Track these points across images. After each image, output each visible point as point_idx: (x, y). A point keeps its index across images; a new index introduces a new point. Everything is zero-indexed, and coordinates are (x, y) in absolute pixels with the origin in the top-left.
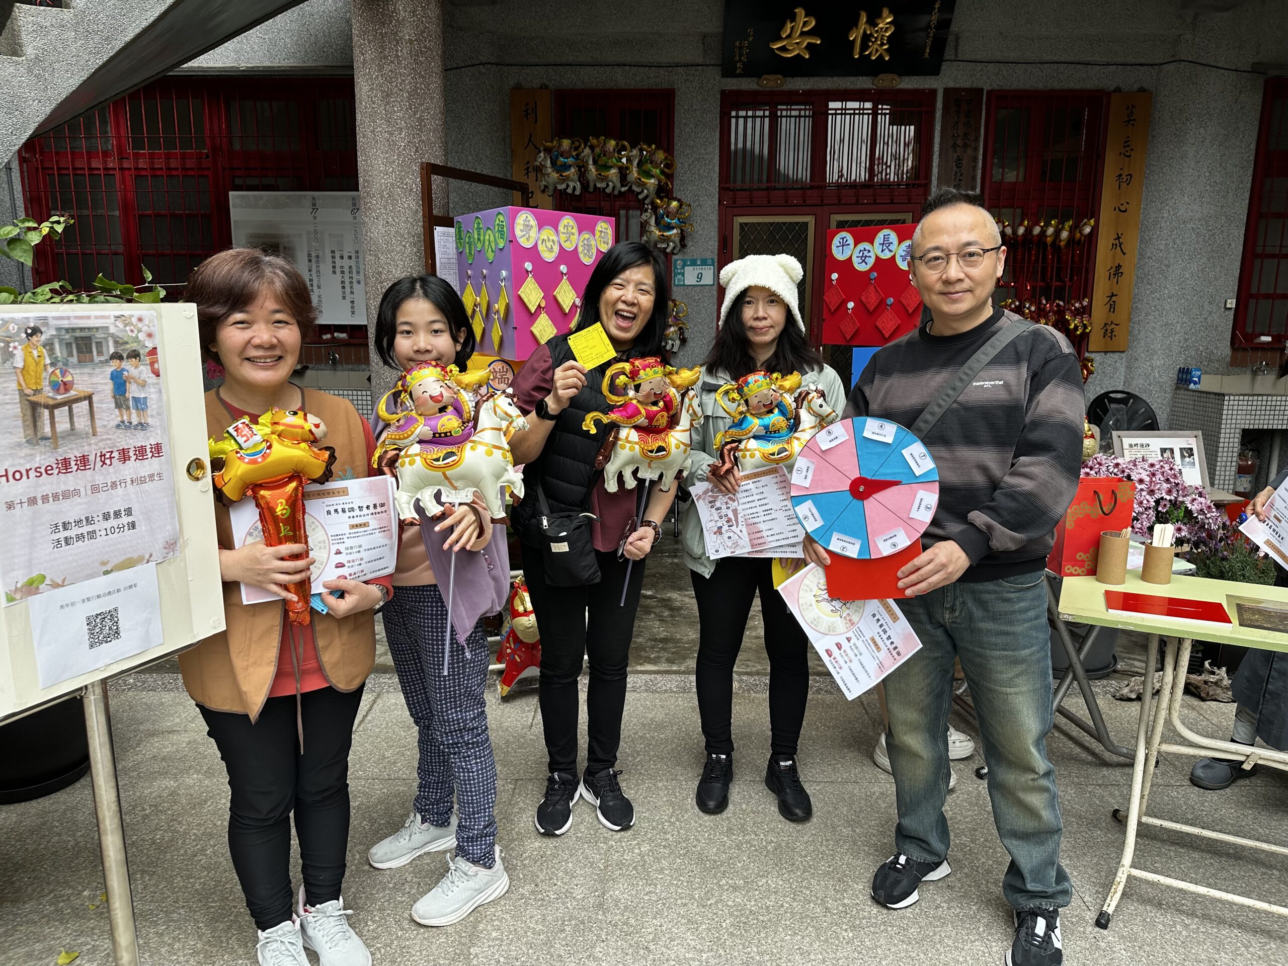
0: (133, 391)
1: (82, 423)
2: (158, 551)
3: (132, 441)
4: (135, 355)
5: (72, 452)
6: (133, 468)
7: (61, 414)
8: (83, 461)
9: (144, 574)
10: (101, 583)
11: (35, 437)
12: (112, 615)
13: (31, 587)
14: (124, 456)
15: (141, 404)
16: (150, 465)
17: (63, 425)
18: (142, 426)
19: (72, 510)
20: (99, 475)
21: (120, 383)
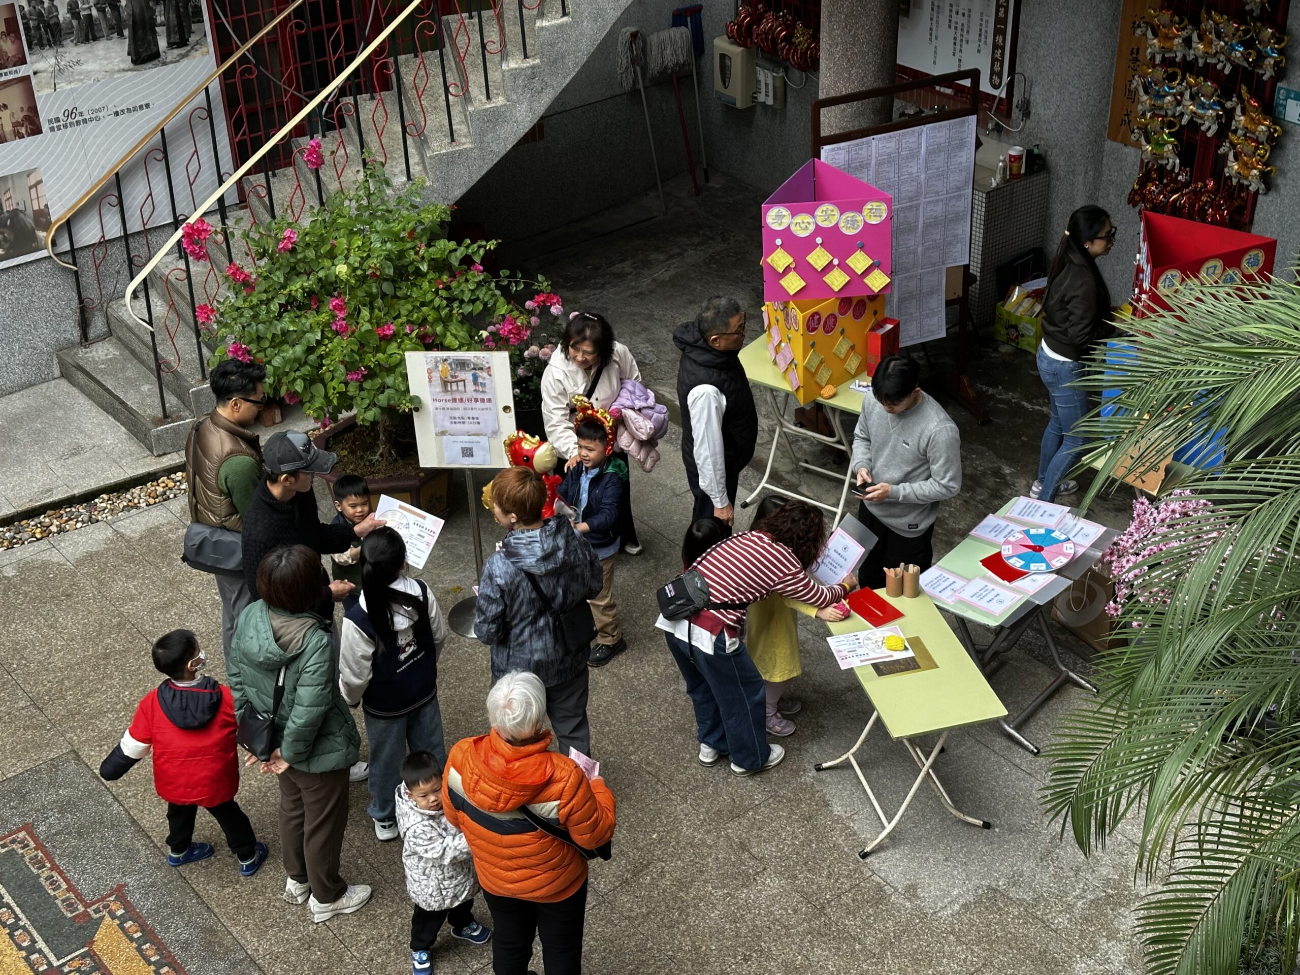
0: (480, 380)
1: (461, 388)
2: (489, 433)
3: (480, 396)
4: (481, 369)
5: (458, 396)
6: (479, 405)
7: (454, 385)
8: (461, 400)
9: (483, 440)
10: (467, 438)
11: (445, 390)
12: (471, 449)
13: (443, 433)
14: (476, 400)
15: (483, 385)
16: (487, 405)
17: (454, 388)
18: (483, 392)
19: (457, 414)
20: (468, 405)
21: (475, 378)
